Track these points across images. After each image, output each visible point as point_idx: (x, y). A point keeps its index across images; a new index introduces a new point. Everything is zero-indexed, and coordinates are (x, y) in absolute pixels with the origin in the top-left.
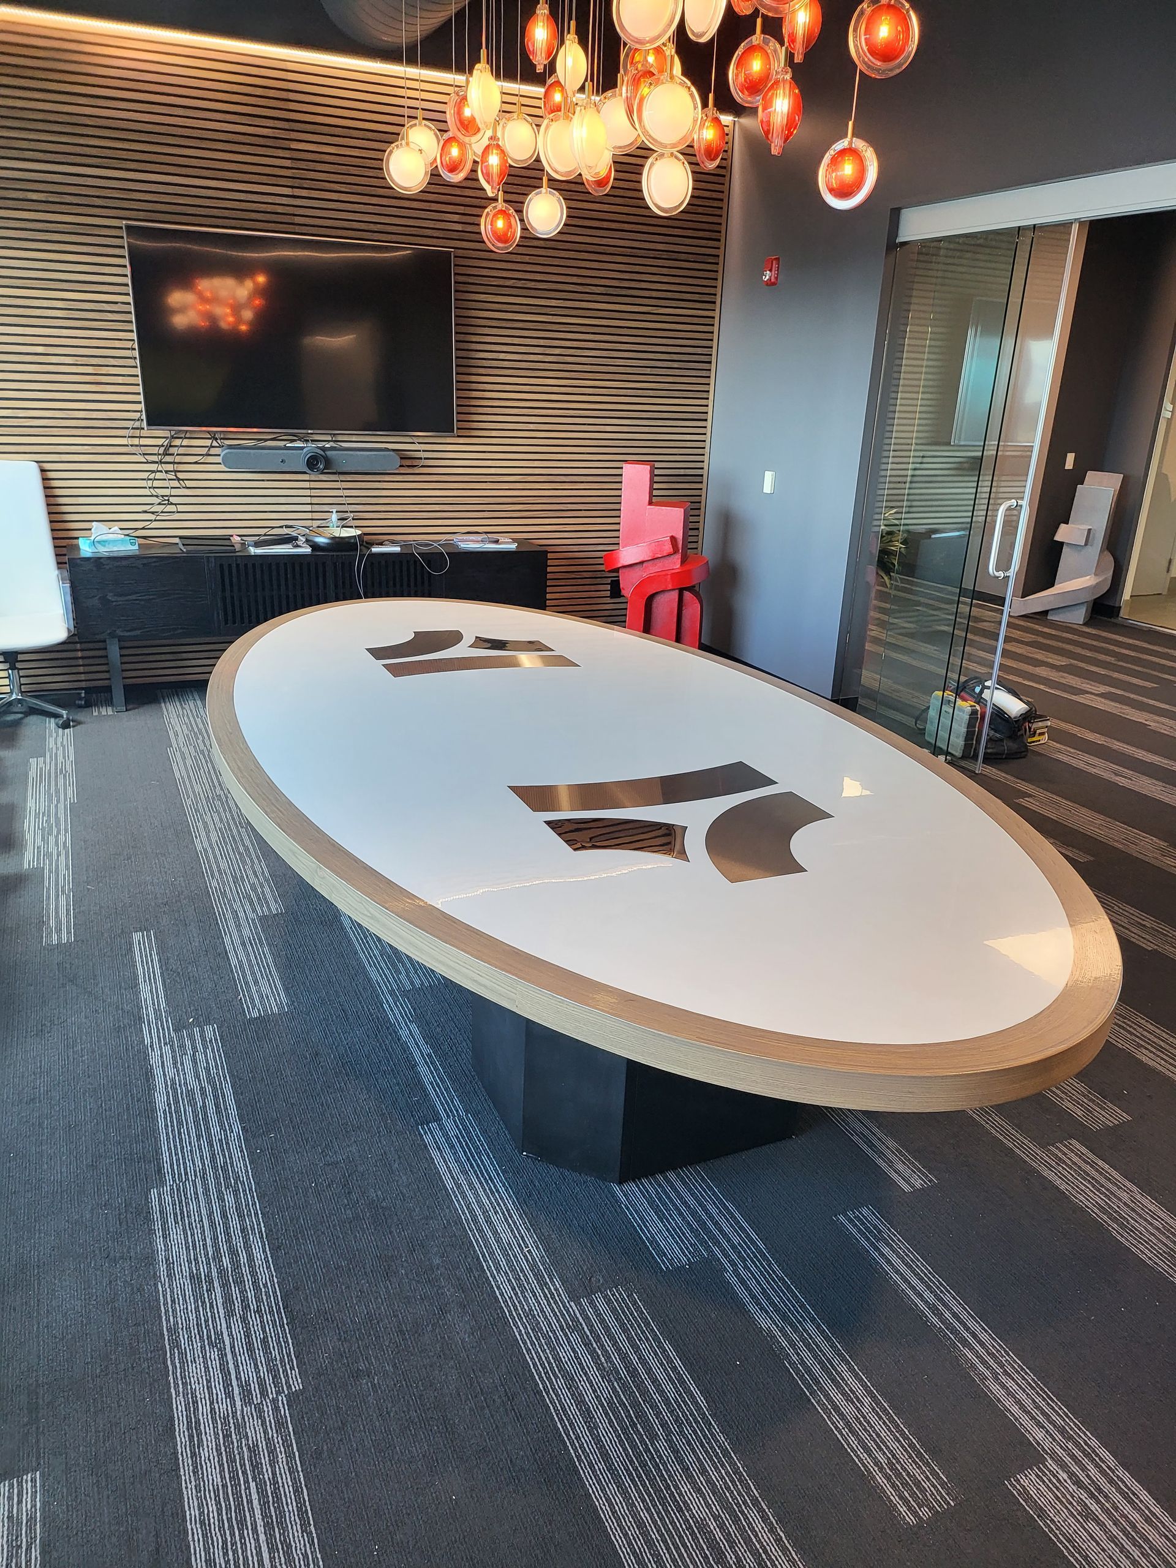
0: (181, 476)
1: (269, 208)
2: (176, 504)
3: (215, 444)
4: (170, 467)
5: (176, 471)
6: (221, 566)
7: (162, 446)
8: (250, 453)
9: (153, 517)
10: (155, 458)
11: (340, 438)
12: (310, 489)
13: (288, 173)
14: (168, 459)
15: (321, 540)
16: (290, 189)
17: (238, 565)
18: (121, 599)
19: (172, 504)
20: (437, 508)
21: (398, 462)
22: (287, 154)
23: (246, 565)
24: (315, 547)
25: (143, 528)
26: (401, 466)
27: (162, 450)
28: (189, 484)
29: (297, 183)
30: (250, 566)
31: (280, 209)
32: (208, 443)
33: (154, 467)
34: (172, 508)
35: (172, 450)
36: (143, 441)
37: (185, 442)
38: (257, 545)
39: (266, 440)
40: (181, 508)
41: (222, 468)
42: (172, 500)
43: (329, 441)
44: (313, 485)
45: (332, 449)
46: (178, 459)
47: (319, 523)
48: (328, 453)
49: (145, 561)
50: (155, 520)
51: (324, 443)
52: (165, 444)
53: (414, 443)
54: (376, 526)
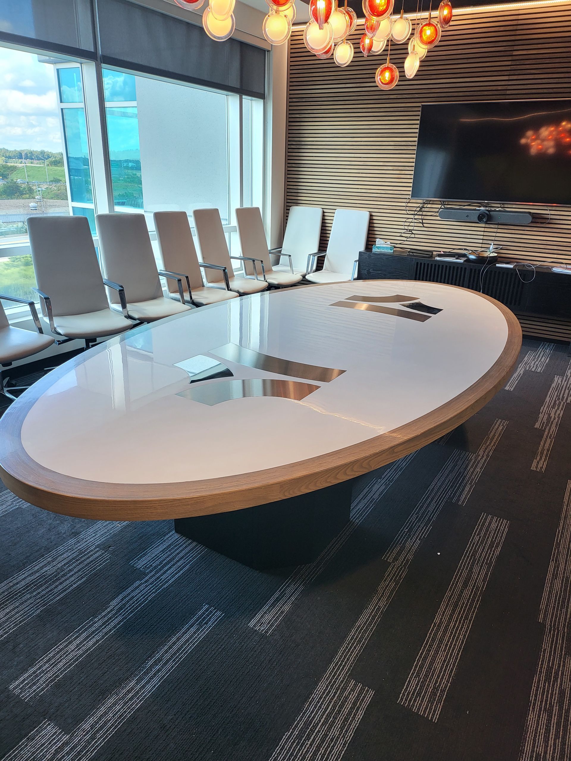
0: (424, 221)
1: (494, 88)
2: (414, 234)
3: (443, 207)
4: (420, 217)
5: (422, 219)
6: (417, 263)
7: (419, 207)
8: (452, 212)
9: (405, 239)
10: (413, 213)
11: (506, 206)
12: (484, 231)
13: (509, 68)
14: (421, 213)
15: (472, 257)
16: (508, 77)
17: (424, 264)
18: (375, 272)
19: (413, 234)
20: (555, 248)
21: (530, 219)
22: (510, 58)
23: (428, 264)
24: (468, 260)
25: (400, 244)
26: (532, 222)
27: (418, 209)
28: (425, 225)
29: (512, 73)
30: (430, 265)
31: (500, 88)
32: (439, 206)
33: (412, 216)
34: (413, 236)
35: (423, 209)
36: (409, 205)
37: (429, 206)
38: (440, 256)
39: (465, 206)
40: (416, 236)
41: (439, 218)
42: (413, 232)
43: (498, 207)
44: (486, 230)
45: (499, 211)
46: (424, 213)
47: (483, 249)
48: (491, 213)
49: (387, 257)
50: (406, 241)
51: (495, 208)
52: (421, 206)
53: (547, 210)
54: (510, 254)
